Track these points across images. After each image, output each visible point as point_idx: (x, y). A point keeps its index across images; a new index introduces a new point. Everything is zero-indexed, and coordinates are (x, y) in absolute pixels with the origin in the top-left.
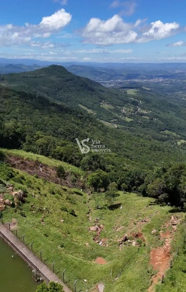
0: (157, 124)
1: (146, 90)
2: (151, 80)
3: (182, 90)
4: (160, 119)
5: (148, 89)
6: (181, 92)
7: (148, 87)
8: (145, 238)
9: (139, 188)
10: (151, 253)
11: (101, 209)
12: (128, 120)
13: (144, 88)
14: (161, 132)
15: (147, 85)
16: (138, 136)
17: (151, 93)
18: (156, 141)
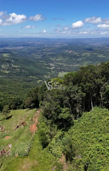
0: (24, 73)
1: (14, 54)
2: (16, 48)
3: (35, 53)
4: (26, 70)
5: (16, 53)
6: (34, 54)
7: (15, 52)
8: (27, 123)
9: (21, 106)
10: (30, 127)
11: (2, 120)
12: (7, 72)
13: (13, 52)
14: (28, 77)
15: (15, 51)
16: (15, 81)
17: (18, 55)
18: (26, 82)
